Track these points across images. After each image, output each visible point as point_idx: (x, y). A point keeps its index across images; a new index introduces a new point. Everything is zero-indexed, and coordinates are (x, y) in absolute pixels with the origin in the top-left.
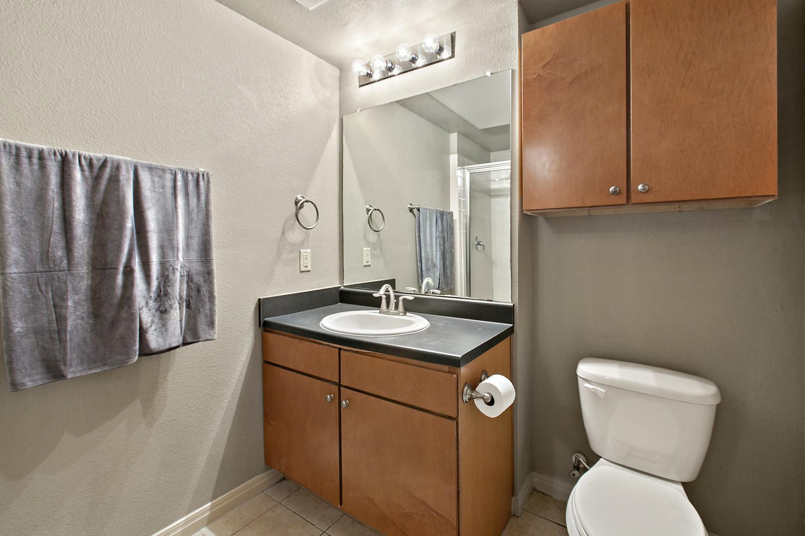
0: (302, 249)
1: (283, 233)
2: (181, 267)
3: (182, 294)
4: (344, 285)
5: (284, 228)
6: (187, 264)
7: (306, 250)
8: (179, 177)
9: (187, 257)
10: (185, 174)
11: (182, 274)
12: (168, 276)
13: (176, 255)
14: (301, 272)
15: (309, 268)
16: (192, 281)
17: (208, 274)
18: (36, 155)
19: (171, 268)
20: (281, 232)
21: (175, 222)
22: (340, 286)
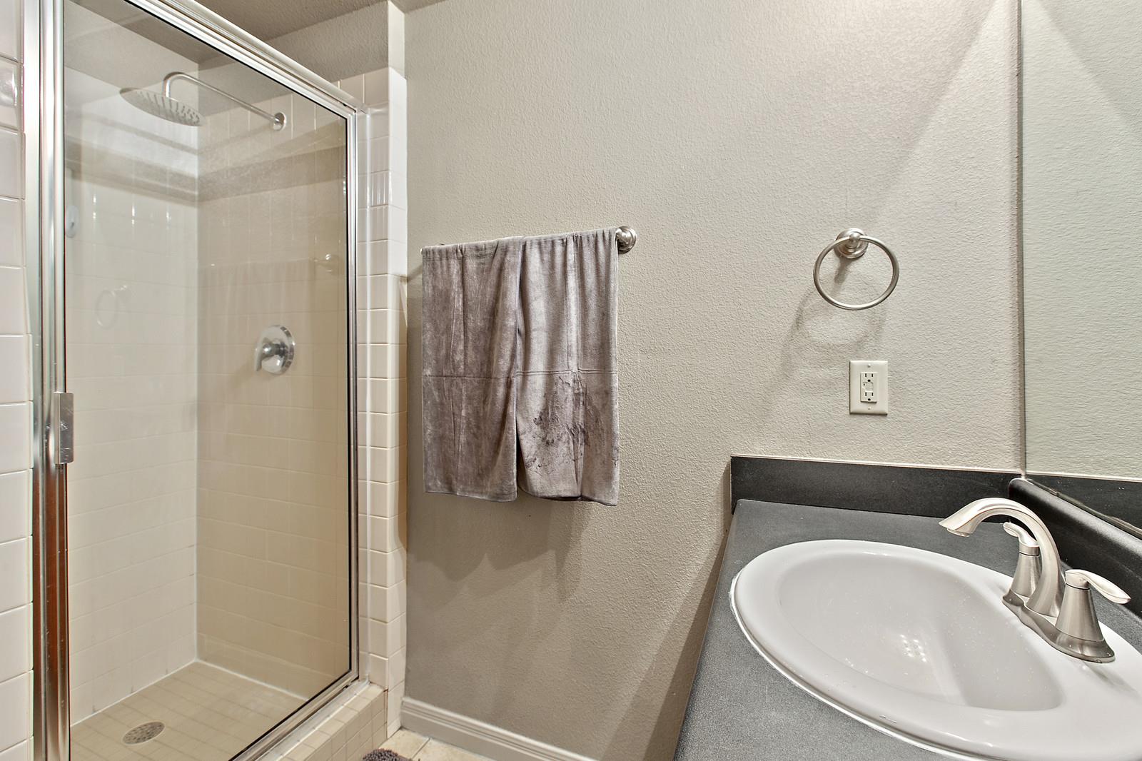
0: (859, 358)
1: (798, 322)
2: (574, 381)
3: (576, 421)
4: (1030, 471)
5: (800, 310)
6: (582, 377)
7: (869, 362)
8: (571, 246)
9: (584, 367)
10: (578, 241)
11: (576, 391)
12: (556, 393)
13: (566, 363)
14: (851, 414)
15: (882, 406)
16: (590, 404)
17: (607, 393)
18: (444, 253)
19: (560, 381)
20: (792, 320)
21: (565, 314)
22: (1018, 471)
